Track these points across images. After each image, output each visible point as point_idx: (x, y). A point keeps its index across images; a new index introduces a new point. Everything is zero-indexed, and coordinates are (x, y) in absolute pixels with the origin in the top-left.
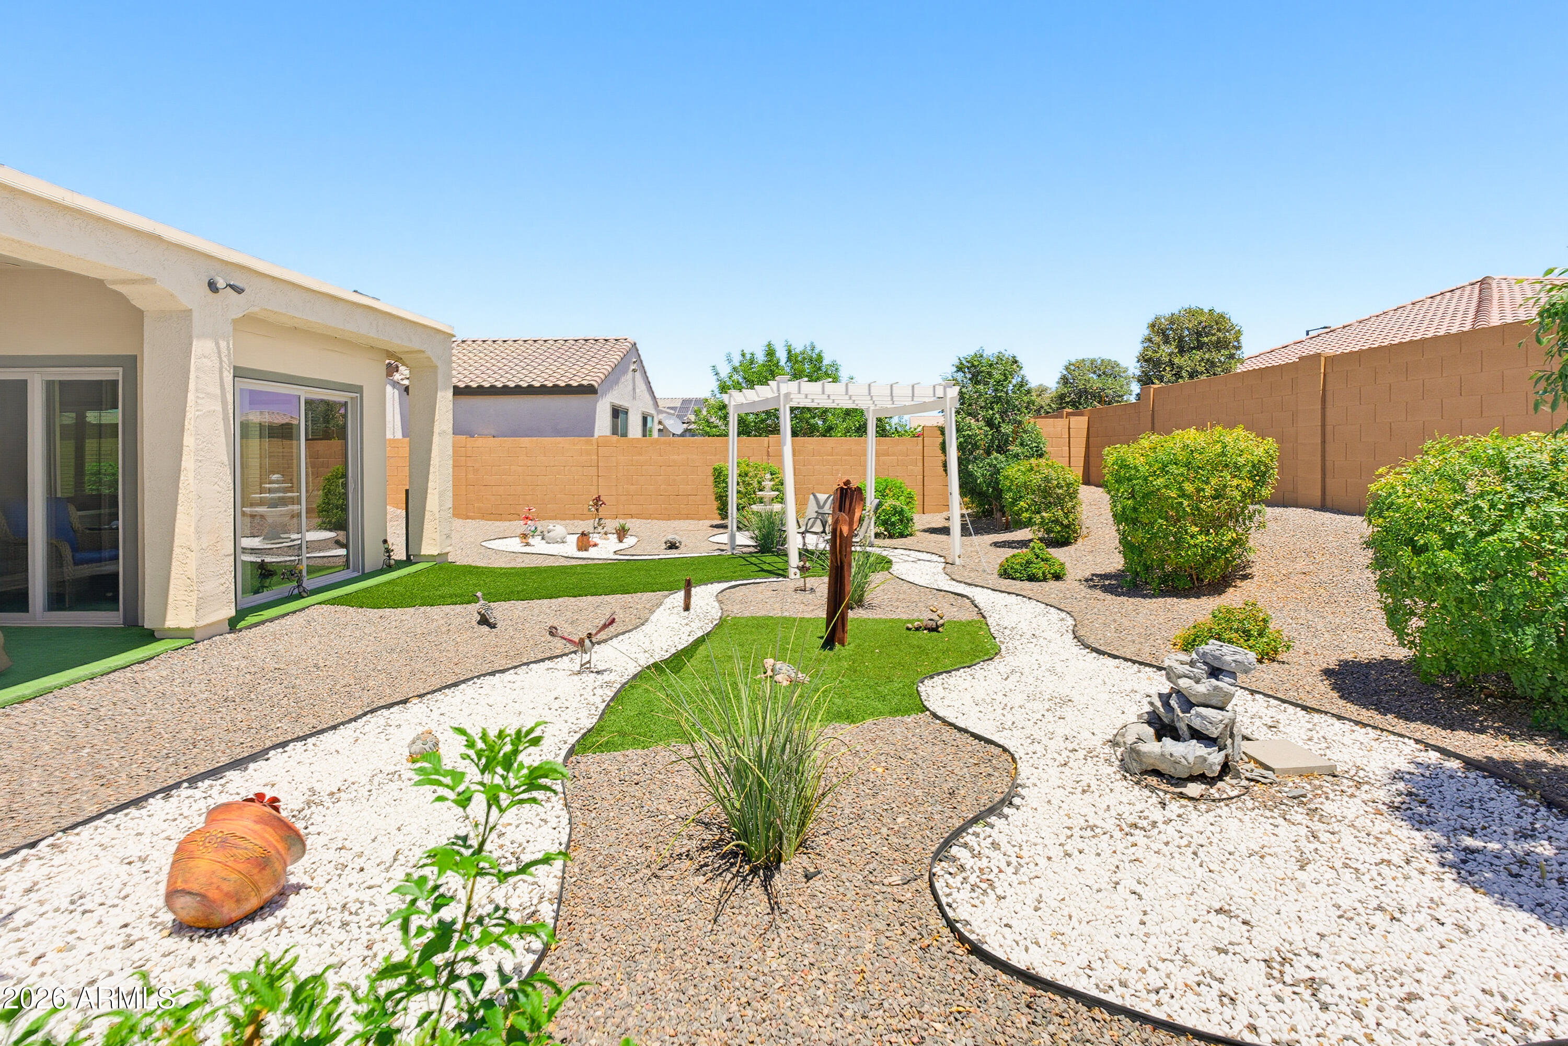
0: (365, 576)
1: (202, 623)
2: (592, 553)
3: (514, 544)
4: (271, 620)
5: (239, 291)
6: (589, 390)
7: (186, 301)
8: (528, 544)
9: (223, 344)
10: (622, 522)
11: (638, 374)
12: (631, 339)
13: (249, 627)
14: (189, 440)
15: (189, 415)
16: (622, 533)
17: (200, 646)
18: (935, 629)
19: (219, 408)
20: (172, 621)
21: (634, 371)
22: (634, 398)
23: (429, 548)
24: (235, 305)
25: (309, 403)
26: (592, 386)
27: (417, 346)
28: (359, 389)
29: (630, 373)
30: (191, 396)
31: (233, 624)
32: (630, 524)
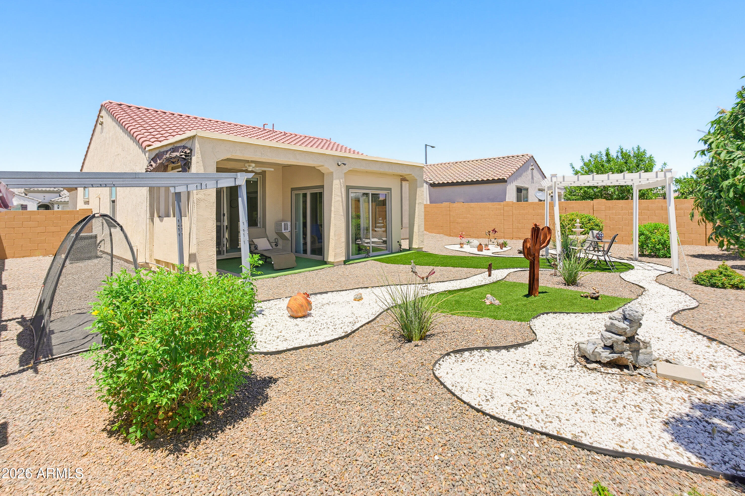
0: (392, 253)
1: (336, 261)
2: (485, 253)
3: (457, 247)
4: (356, 263)
5: (345, 164)
6: (503, 181)
7: (331, 170)
8: (461, 247)
9: (341, 180)
10: (505, 240)
11: (535, 171)
12: (530, 154)
13: (349, 264)
14: (333, 209)
15: (333, 201)
16: (503, 245)
17: (335, 267)
18: (596, 298)
19: (341, 199)
20: (329, 260)
21: (533, 169)
22: (533, 182)
23: (415, 246)
24: (345, 169)
25: (372, 194)
26: (504, 179)
27: (408, 173)
28: (390, 189)
29: (530, 171)
30: (333, 196)
31: (345, 262)
32: (508, 241)
